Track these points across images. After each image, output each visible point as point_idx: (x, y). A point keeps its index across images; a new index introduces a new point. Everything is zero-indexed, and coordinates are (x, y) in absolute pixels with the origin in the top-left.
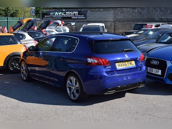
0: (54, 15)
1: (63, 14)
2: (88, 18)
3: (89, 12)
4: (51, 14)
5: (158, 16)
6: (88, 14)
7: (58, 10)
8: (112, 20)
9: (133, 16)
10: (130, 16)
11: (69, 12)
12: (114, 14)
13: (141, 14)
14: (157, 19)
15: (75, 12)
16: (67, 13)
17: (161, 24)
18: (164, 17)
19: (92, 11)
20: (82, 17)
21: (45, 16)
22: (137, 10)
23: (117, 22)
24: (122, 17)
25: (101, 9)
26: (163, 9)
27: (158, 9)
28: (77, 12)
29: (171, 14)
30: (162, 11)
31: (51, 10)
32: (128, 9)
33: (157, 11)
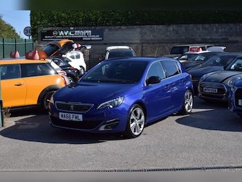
0: (58, 35)
1: (70, 34)
2: (105, 39)
3: (106, 30)
4: (54, 33)
5: (200, 36)
6: (105, 33)
7: (64, 29)
8: (138, 41)
9: (167, 36)
10: (163, 36)
11: (79, 31)
12: (141, 34)
13: (177, 33)
14: (199, 40)
15: (87, 32)
16: (76, 32)
17: (206, 46)
18: (208, 37)
19: (110, 30)
20: (97, 38)
21: (46, 37)
22: (171, 28)
23: (145, 45)
24: (151, 37)
25: (123, 27)
26: (207, 26)
27: (200, 26)
28: (90, 32)
29: (217, 32)
30: (205, 29)
31: (54, 28)
32: (160, 27)
33: (198, 29)
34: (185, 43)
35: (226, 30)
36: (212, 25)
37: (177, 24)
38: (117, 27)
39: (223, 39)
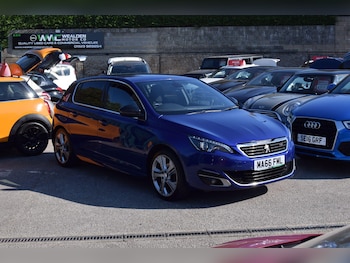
0: (38, 40)
1: (56, 39)
2: (105, 47)
3: (108, 34)
4: (31, 38)
5: (243, 43)
6: (105, 38)
7: (46, 31)
8: (154, 51)
9: (196, 43)
10: (190, 43)
11: (68, 36)
12: (158, 39)
13: (211, 39)
14: (242, 48)
15: (80, 36)
16: (64, 36)
17: (252, 58)
18: (254, 46)
19: (114, 34)
20: (95, 45)
21: (20, 43)
22: (202, 32)
23: (164, 55)
24: (174, 45)
25: (132, 30)
26: (253, 29)
27: (243, 29)
28: (85, 36)
29: (267, 38)
30: (251, 33)
31: (31, 31)
32: (186, 29)
33: (241, 34)
34: (222, 53)
35: (280, 35)
36: (261, 28)
37: (210, 26)
38: (124, 30)
39: (276, 48)
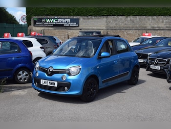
0: (46, 22)
1: (55, 21)
2: (80, 26)
3: (81, 19)
4: (43, 21)
5: (150, 24)
6: (80, 21)
7: (50, 17)
8: (104, 28)
9: (126, 24)
10: (123, 24)
11: (61, 20)
12: (107, 22)
15: (67, 20)
16: (59, 20)
18: (156, 26)
19: (84, 19)
20: (74, 24)
21: (37, 23)
22: (129, 19)
23: (109, 30)
24: (114, 25)
25: (93, 17)
26: (155, 17)
27: (150, 17)
28: (69, 20)
29: (163, 22)
30: (154, 19)
31: (43, 17)
32: (121, 17)
33: (149, 20)
35: (169, 21)
36: (160, 17)
37: (133, 15)
38: (89, 17)
39: (167, 27)
